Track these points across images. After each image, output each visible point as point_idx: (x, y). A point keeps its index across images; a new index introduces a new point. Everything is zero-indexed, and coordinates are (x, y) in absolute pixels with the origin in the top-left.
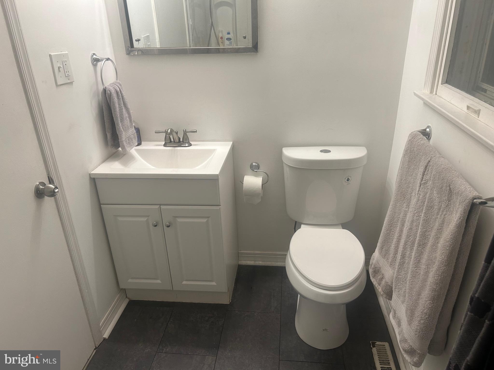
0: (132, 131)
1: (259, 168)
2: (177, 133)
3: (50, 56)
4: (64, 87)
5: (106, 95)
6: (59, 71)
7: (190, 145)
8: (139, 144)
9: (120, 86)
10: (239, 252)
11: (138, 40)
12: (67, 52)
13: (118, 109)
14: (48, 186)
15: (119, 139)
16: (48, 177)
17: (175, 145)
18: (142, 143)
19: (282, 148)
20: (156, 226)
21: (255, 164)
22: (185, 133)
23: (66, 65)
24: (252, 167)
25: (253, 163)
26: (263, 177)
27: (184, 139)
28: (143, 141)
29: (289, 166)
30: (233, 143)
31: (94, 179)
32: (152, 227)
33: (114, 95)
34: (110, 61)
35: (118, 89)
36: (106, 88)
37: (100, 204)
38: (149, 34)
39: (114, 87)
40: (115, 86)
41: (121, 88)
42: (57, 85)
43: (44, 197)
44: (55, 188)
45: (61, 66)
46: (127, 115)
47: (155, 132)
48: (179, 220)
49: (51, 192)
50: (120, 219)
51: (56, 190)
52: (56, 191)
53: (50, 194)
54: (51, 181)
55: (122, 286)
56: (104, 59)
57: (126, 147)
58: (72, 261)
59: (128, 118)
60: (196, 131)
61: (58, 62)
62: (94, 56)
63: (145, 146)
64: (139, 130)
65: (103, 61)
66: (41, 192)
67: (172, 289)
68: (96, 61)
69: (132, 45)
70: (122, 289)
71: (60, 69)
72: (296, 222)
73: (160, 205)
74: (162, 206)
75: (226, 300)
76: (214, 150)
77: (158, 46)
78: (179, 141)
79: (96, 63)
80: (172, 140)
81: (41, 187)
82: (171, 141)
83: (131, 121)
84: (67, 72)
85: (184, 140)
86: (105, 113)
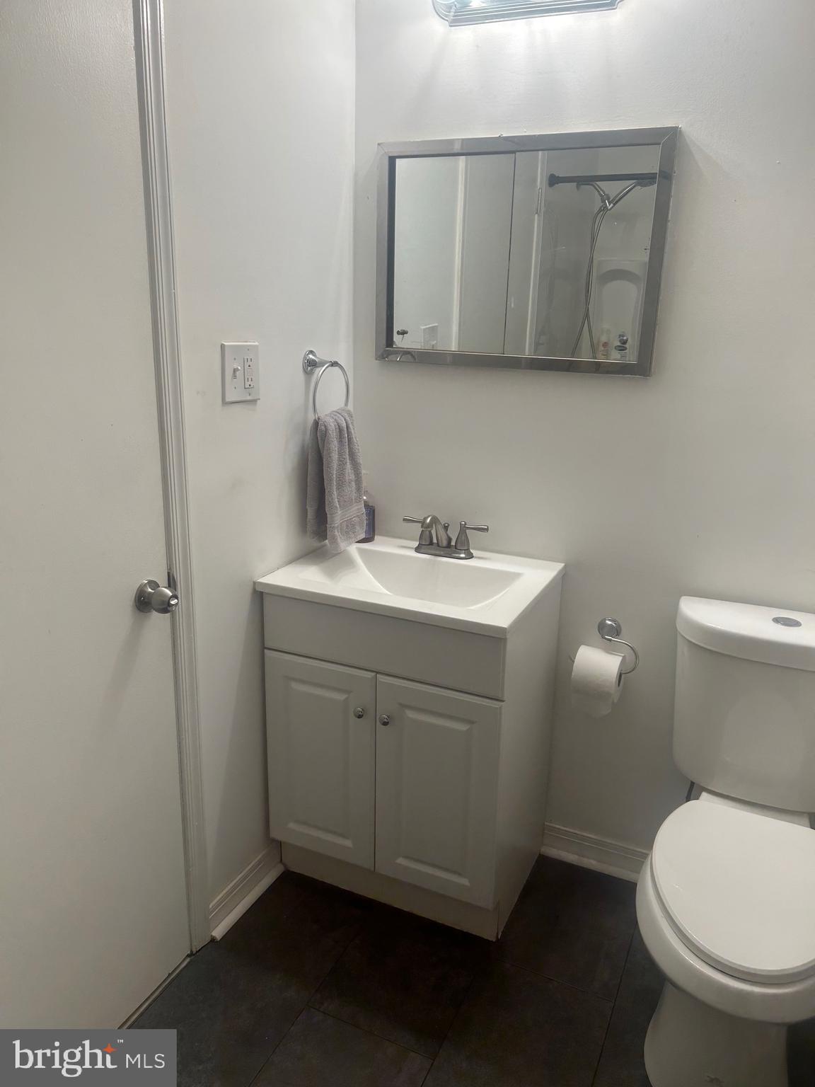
0: (357, 510)
1: (620, 632)
2: (446, 528)
3: (223, 347)
4: (237, 408)
5: (317, 434)
6: (234, 376)
7: (470, 556)
8: (367, 539)
9: (348, 419)
10: (546, 823)
11: (403, 333)
12: (257, 343)
13: (335, 464)
14: (162, 590)
15: (327, 523)
16: (169, 574)
17: (437, 552)
18: (376, 537)
19: (681, 596)
20: (360, 717)
21: (609, 623)
22: (463, 529)
23: (249, 366)
24: (602, 627)
25: (605, 620)
26: (624, 657)
27: (459, 540)
28: (380, 535)
29: (691, 642)
30: (565, 567)
31: (262, 593)
32: (353, 719)
33: (333, 434)
34: (336, 369)
35: (344, 425)
36: (319, 419)
37: (263, 647)
38: (436, 324)
39: (336, 420)
40: (338, 417)
41: (349, 422)
42: (225, 403)
43: (149, 611)
44: (171, 597)
45: (239, 368)
46: (352, 477)
47: (404, 520)
48: (411, 714)
49: (163, 602)
50: (295, 685)
51: (172, 600)
52: (172, 602)
53: (161, 607)
54: (171, 583)
55: (275, 834)
56: (326, 364)
57: (339, 540)
58: (180, 753)
59: (353, 483)
60: (487, 530)
61: (235, 359)
62: (311, 356)
63: (381, 545)
64: (374, 511)
65: (323, 366)
66: (146, 600)
67: (373, 869)
68: (311, 365)
69: (390, 342)
70: (273, 840)
71: (237, 373)
72: (692, 784)
73: (377, 673)
74: (382, 676)
75: (489, 931)
76: (518, 575)
77: (454, 347)
78: (449, 546)
79: (312, 370)
80: (435, 541)
81: (150, 590)
82: (431, 543)
83: (359, 489)
84: (250, 379)
85: (459, 545)
86: (311, 468)
